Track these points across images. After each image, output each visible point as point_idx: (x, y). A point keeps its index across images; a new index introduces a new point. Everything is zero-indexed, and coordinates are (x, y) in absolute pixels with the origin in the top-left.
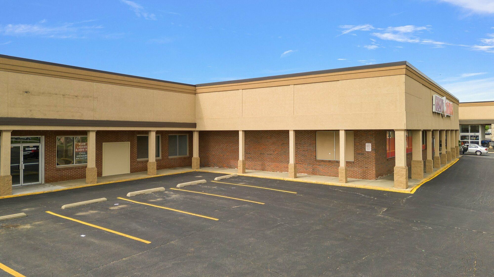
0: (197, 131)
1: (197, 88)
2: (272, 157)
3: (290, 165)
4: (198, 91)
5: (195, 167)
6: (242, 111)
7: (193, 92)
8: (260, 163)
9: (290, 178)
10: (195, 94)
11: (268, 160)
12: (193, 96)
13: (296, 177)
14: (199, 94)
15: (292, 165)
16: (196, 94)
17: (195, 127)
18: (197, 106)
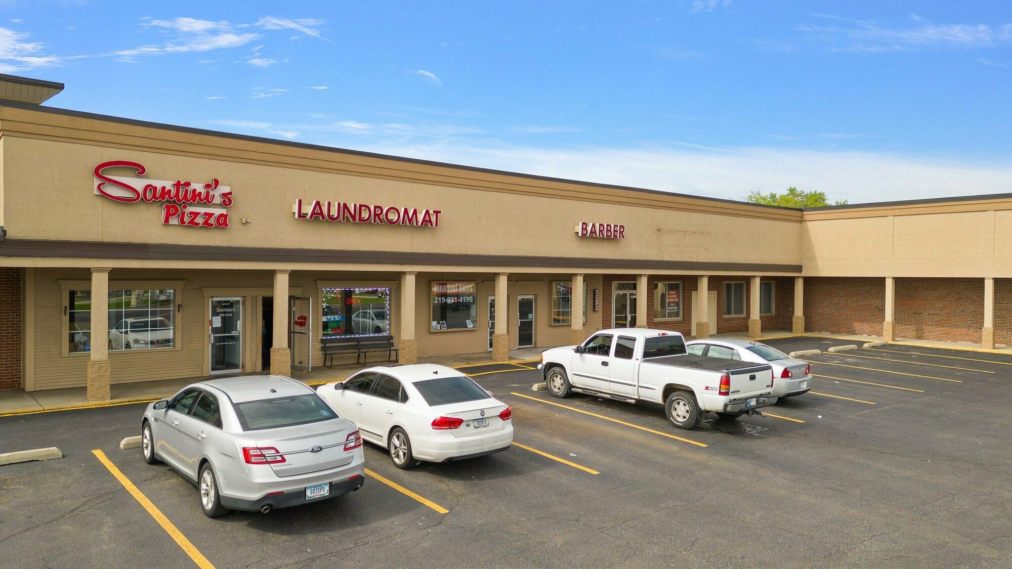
0: (802, 277)
1: (804, 213)
2: (938, 318)
3: (985, 329)
4: (807, 217)
5: (798, 329)
6: (892, 249)
7: (799, 219)
8: (913, 328)
9: (985, 348)
10: (801, 222)
11: (930, 323)
12: (798, 225)
13: (994, 348)
14: (808, 222)
15: (989, 330)
16: (803, 222)
17: (801, 271)
18: (803, 240)
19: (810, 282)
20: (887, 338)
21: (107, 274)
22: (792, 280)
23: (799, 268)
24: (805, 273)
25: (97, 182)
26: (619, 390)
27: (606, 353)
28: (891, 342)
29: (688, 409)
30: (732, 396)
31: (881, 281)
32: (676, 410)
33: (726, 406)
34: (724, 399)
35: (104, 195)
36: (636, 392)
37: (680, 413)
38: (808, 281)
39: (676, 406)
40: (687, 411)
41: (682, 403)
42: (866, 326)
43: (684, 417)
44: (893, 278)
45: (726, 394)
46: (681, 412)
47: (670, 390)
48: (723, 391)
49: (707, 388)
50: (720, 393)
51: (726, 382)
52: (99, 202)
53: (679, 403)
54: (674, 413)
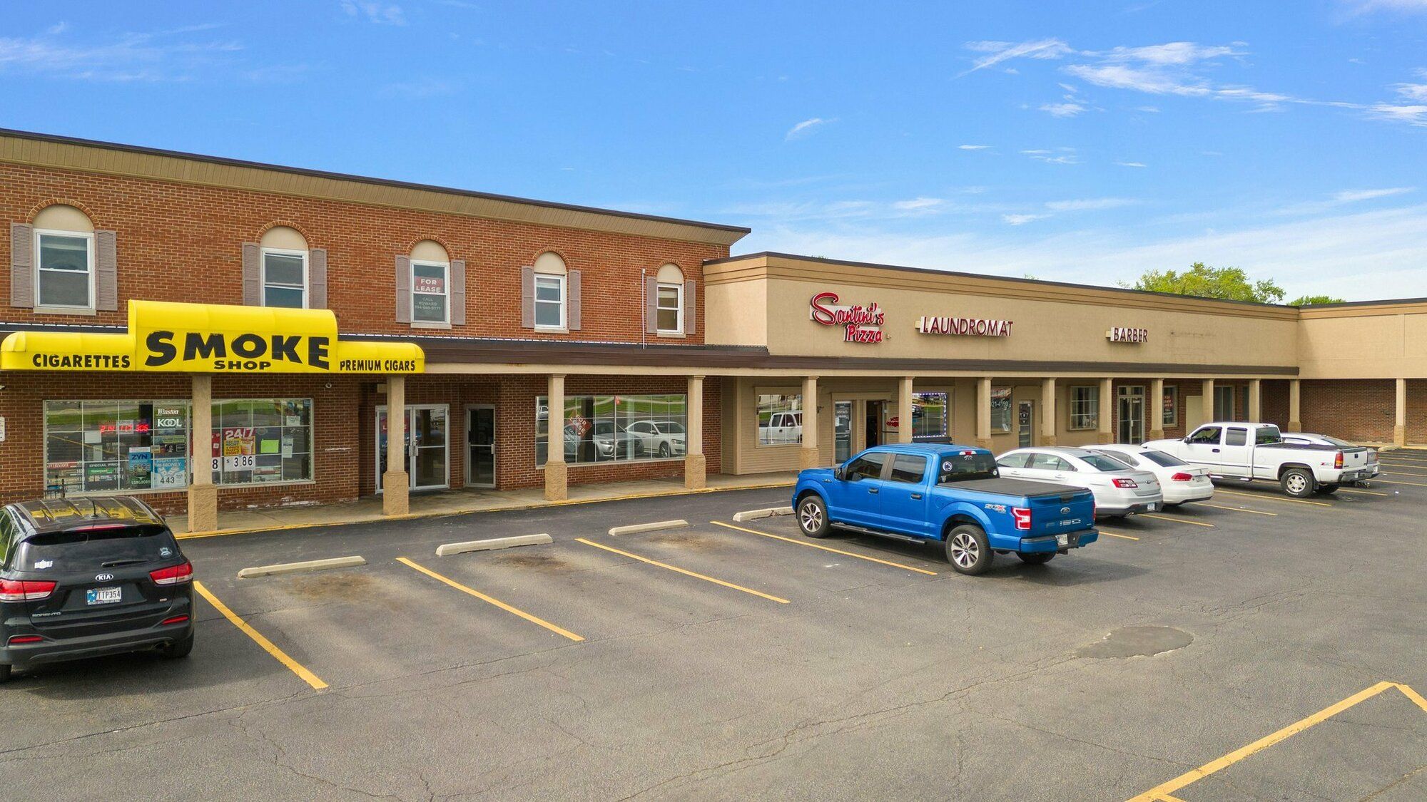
0: (1299, 380)
1: (1301, 311)
4: (1303, 316)
6: (1402, 349)
10: (1299, 320)
14: (1305, 320)
16: (1302, 321)
17: (1297, 373)
18: (1300, 337)
19: (1309, 386)
20: (1399, 442)
21: (815, 381)
22: (1286, 384)
23: (1296, 371)
24: (1302, 376)
25: (811, 309)
26: (1234, 472)
27: (1218, 442)
28: (1403, 447)
29: (1304, 481)
30: (1344, 470)
31: (1391, 383)
32: (1291, 483)
33: (1341, 476)
34: (1339, 472)
35: (816, 320)
36: (1251, 472)
37: (1296, 486)
38: (1304, 383)
39: (1292, 480)
40: (1303, 484)
41: (1297, 477)
42: (1370, 433)
43: (1300, 488)
44: (1404, 379)
45: (1341, 467)
46: (1297, 484)
47: (1285, 469)
48: (1338, 465)
49: (1323, 464)
50: (1336, 467)
51: (1341, 458)
52: (814, 326)
53: (1294, 478)
54: (1289, 486)
